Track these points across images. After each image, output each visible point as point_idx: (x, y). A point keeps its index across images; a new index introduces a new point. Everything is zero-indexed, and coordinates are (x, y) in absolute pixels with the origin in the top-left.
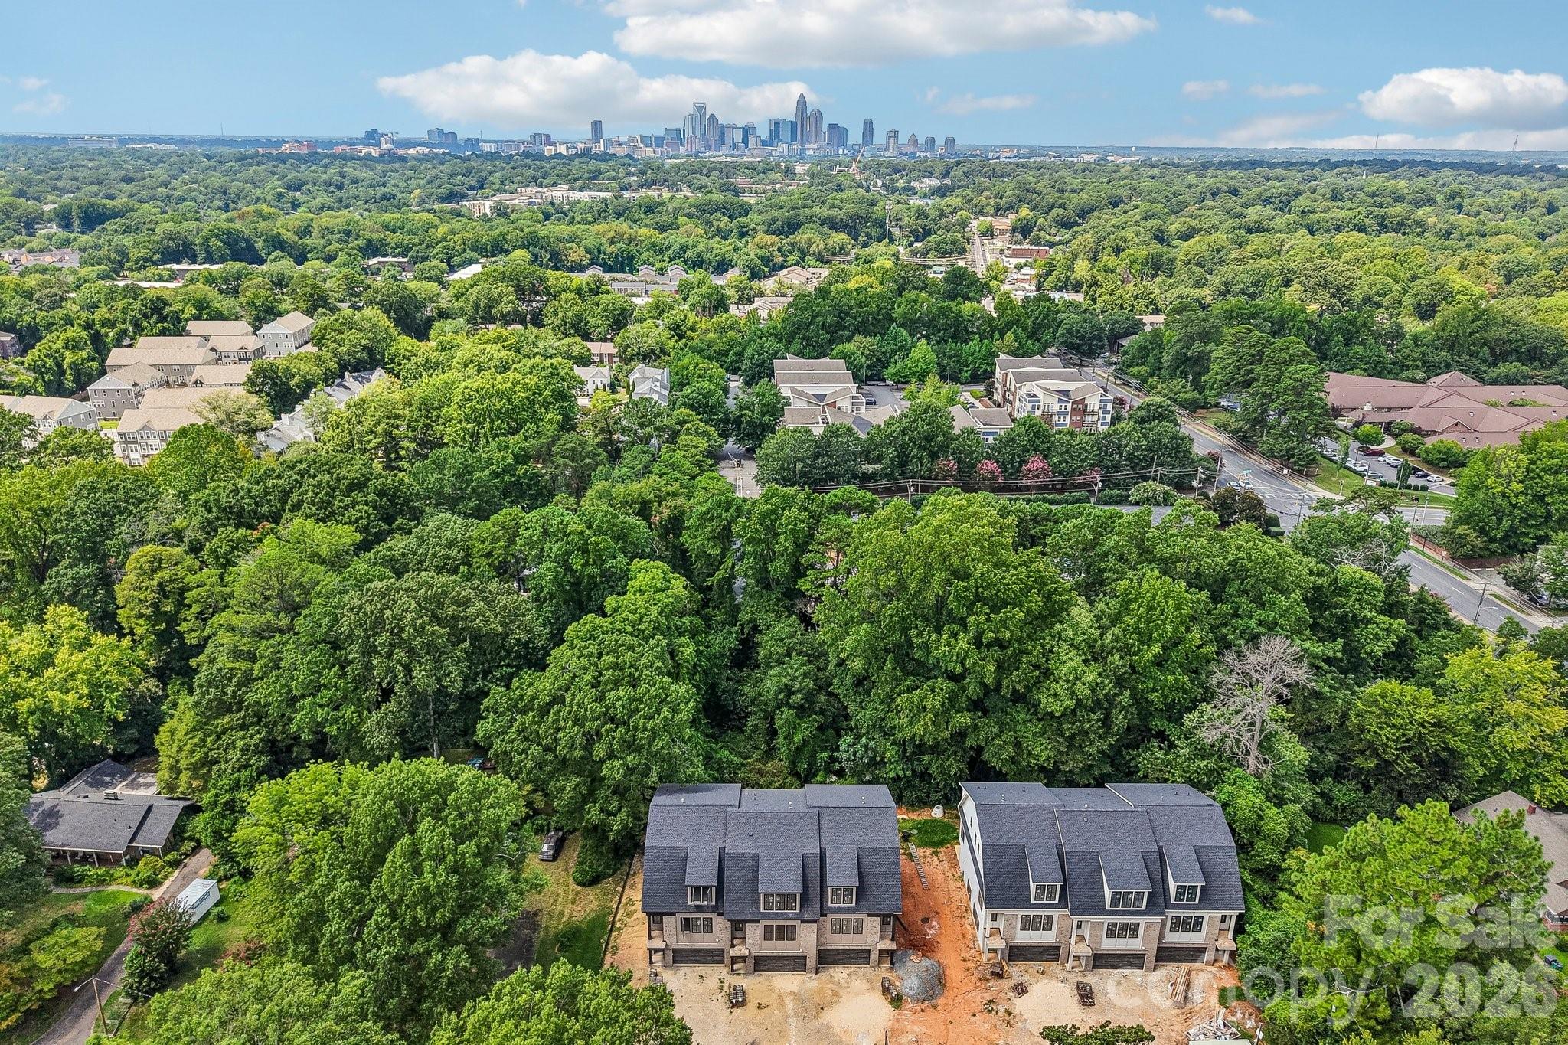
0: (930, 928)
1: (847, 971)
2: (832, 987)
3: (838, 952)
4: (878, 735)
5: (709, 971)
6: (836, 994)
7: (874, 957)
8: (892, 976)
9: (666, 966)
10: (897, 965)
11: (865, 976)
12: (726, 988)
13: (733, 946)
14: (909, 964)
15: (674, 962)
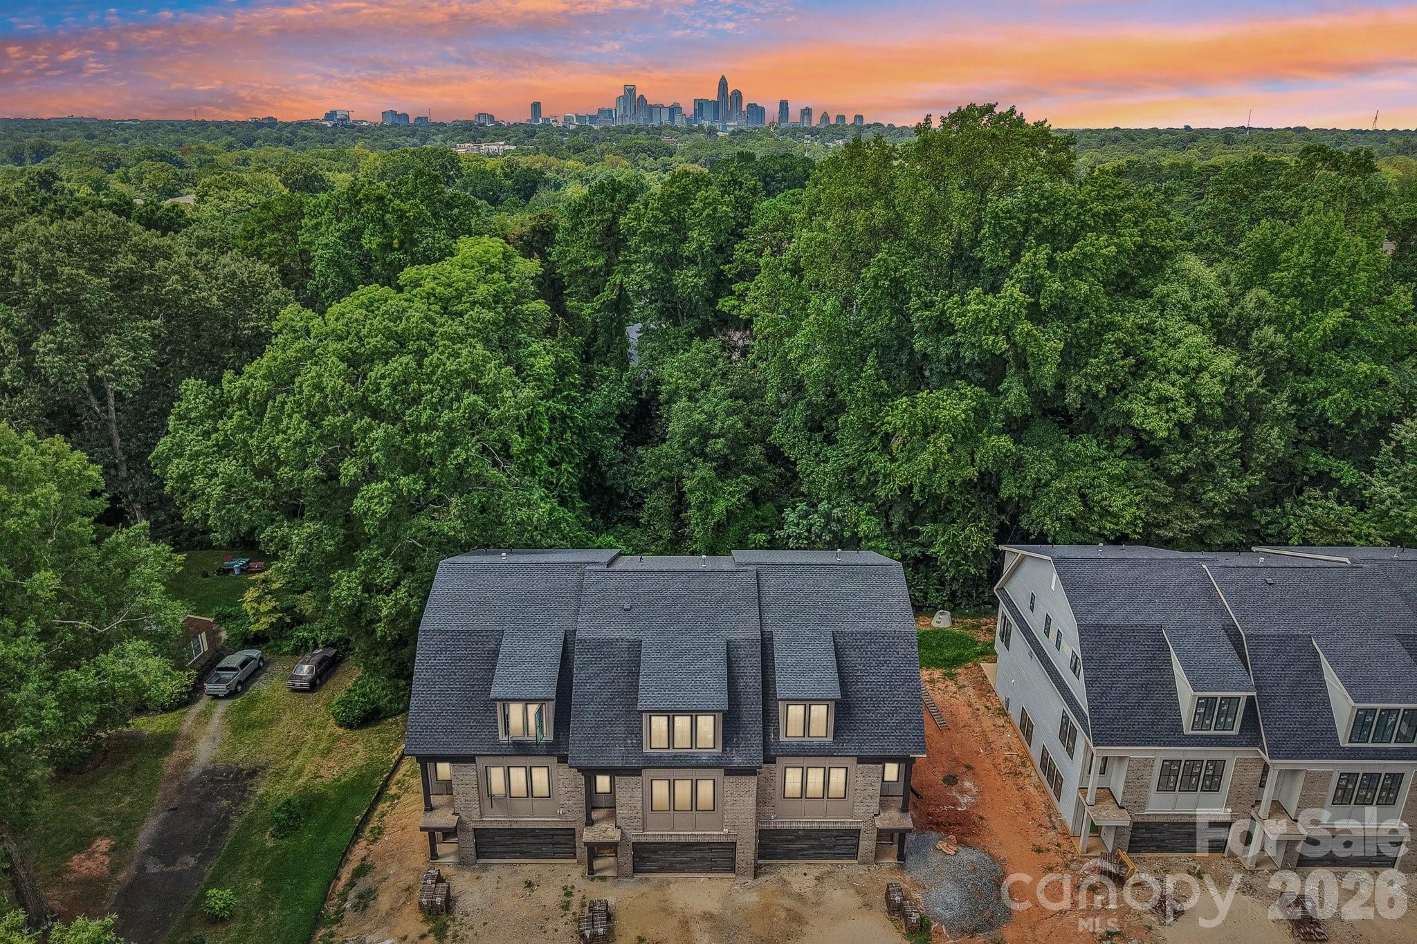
0: (963, 792)
1: (815, 872)
2: (789, 903)
3: (797, 835)
4: (846, 498)
5: (545, 872)
6: (797, 918)
7: (867, 844)
8: (904, 881)
9: (462, 863)
10: (911, 861)
11: (849, 882)
12: (575, 907)
13: (590, 822)
14: (935, 858)
15: (479, 855)
